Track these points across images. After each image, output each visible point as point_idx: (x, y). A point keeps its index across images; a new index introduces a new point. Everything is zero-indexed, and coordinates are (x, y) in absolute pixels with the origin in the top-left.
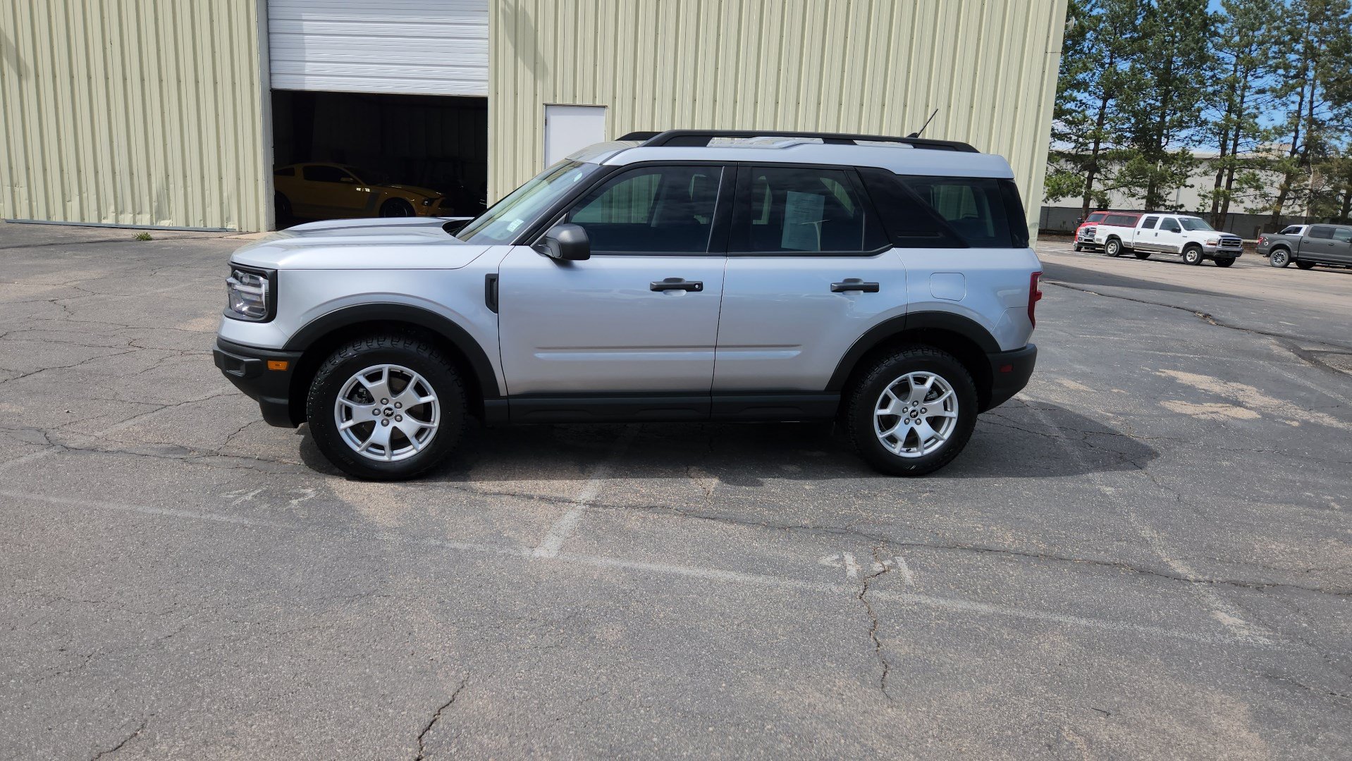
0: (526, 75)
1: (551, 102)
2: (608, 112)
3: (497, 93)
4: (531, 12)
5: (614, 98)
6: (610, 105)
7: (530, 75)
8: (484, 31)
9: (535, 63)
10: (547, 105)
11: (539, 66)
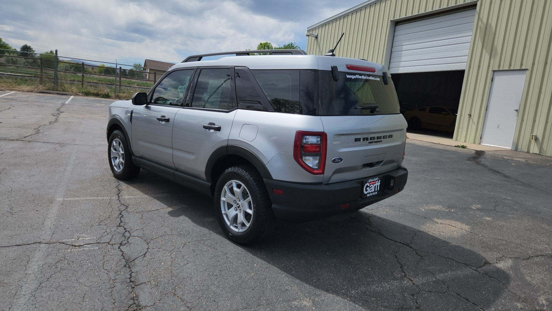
0: (486, 56)
1: (496, 69)
2: (528, 73)
3: (470, 67)
4: (494, 25)
5: (533, 64)
6: (530, 69)
7: (487, 56)
8: (470, 39)
9: (492, 50)
10: (494, 71)
11: (494, 52)
